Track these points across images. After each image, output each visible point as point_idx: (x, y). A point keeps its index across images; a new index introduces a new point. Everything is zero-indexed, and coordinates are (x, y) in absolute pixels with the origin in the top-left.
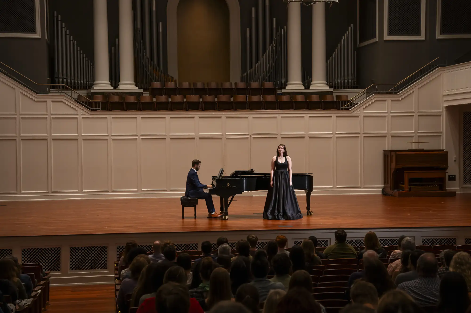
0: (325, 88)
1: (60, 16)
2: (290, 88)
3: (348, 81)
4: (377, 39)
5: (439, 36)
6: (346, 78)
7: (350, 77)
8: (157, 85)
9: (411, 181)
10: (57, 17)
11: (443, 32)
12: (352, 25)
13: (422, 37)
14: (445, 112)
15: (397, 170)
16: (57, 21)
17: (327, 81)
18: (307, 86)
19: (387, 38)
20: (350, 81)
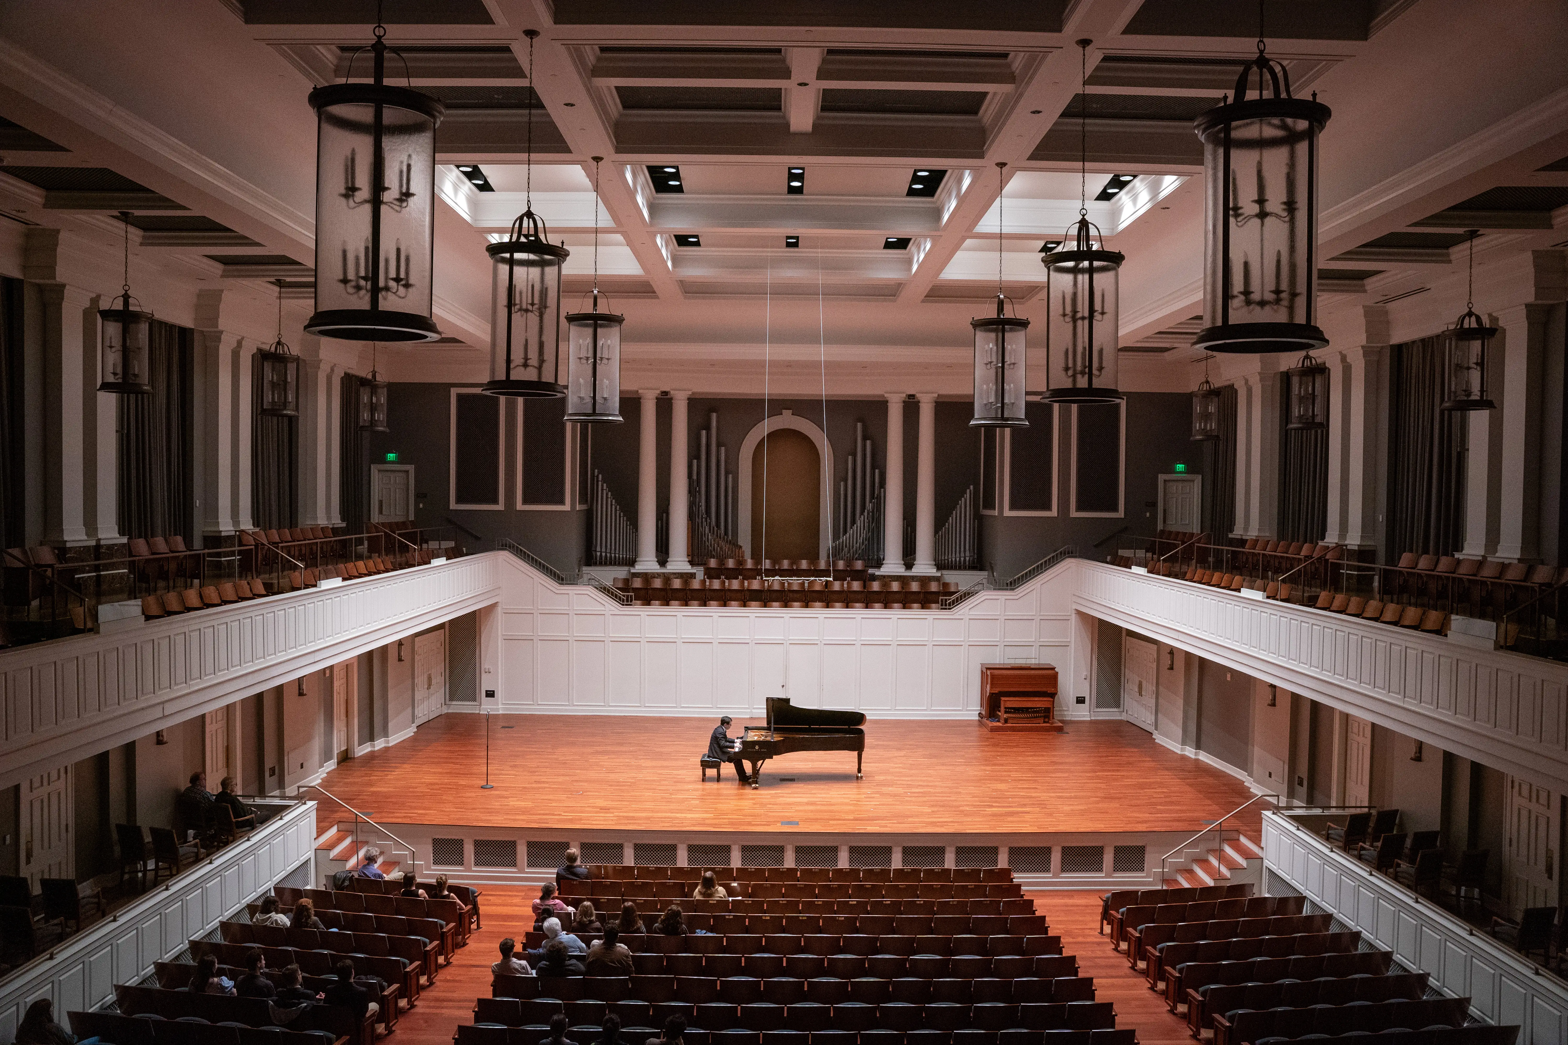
0: (931, 571)
1: (600, 476)
2: (885, 570)
3: (965, 560)
4: (996, 513)
5: (1074, 514)
6: (962, 554)
7: (968, 554)
8: (713, 563)
9: (1008, 710)
10: (598, 476)
11: (1079, 508)
12: (972, 487)
13: (1054, 513)
14: (1074, 615)
15: (991, 694)
16: (598, 481)
17: (935, 560)
18: (909, 566)
19: (1007, 513)
20: (967, 559)
